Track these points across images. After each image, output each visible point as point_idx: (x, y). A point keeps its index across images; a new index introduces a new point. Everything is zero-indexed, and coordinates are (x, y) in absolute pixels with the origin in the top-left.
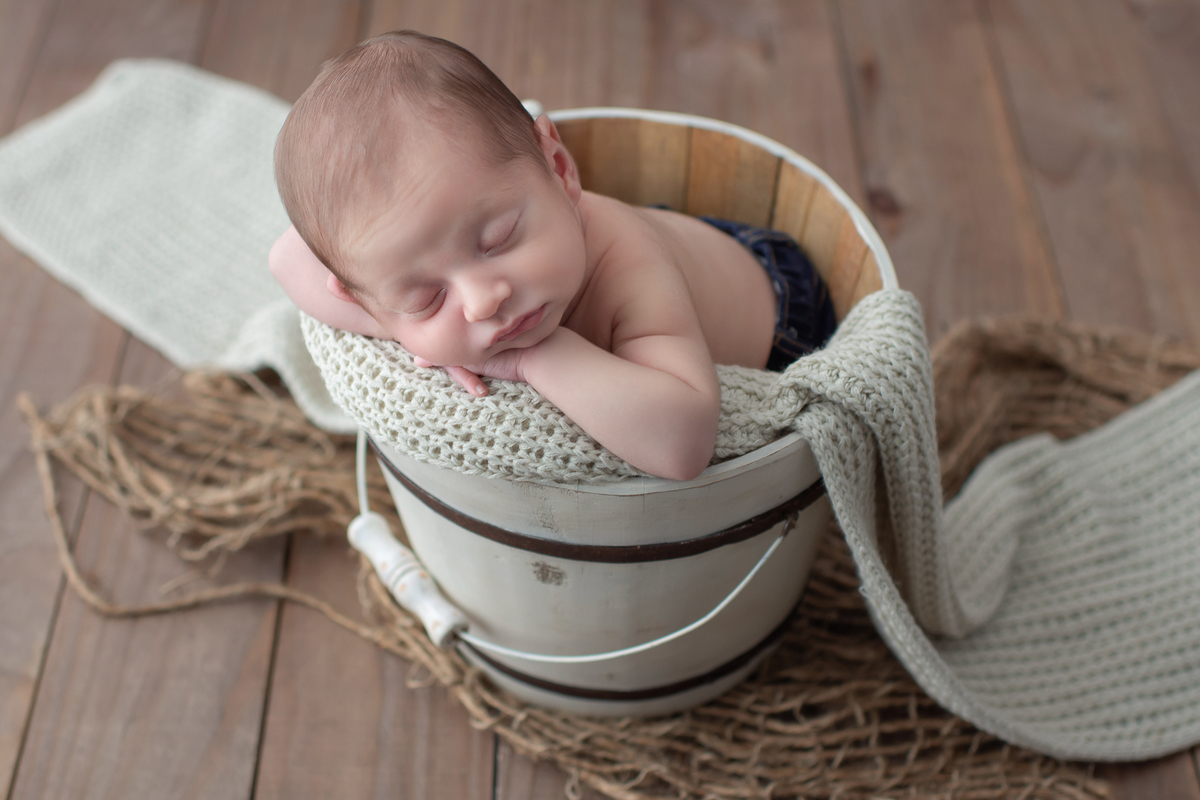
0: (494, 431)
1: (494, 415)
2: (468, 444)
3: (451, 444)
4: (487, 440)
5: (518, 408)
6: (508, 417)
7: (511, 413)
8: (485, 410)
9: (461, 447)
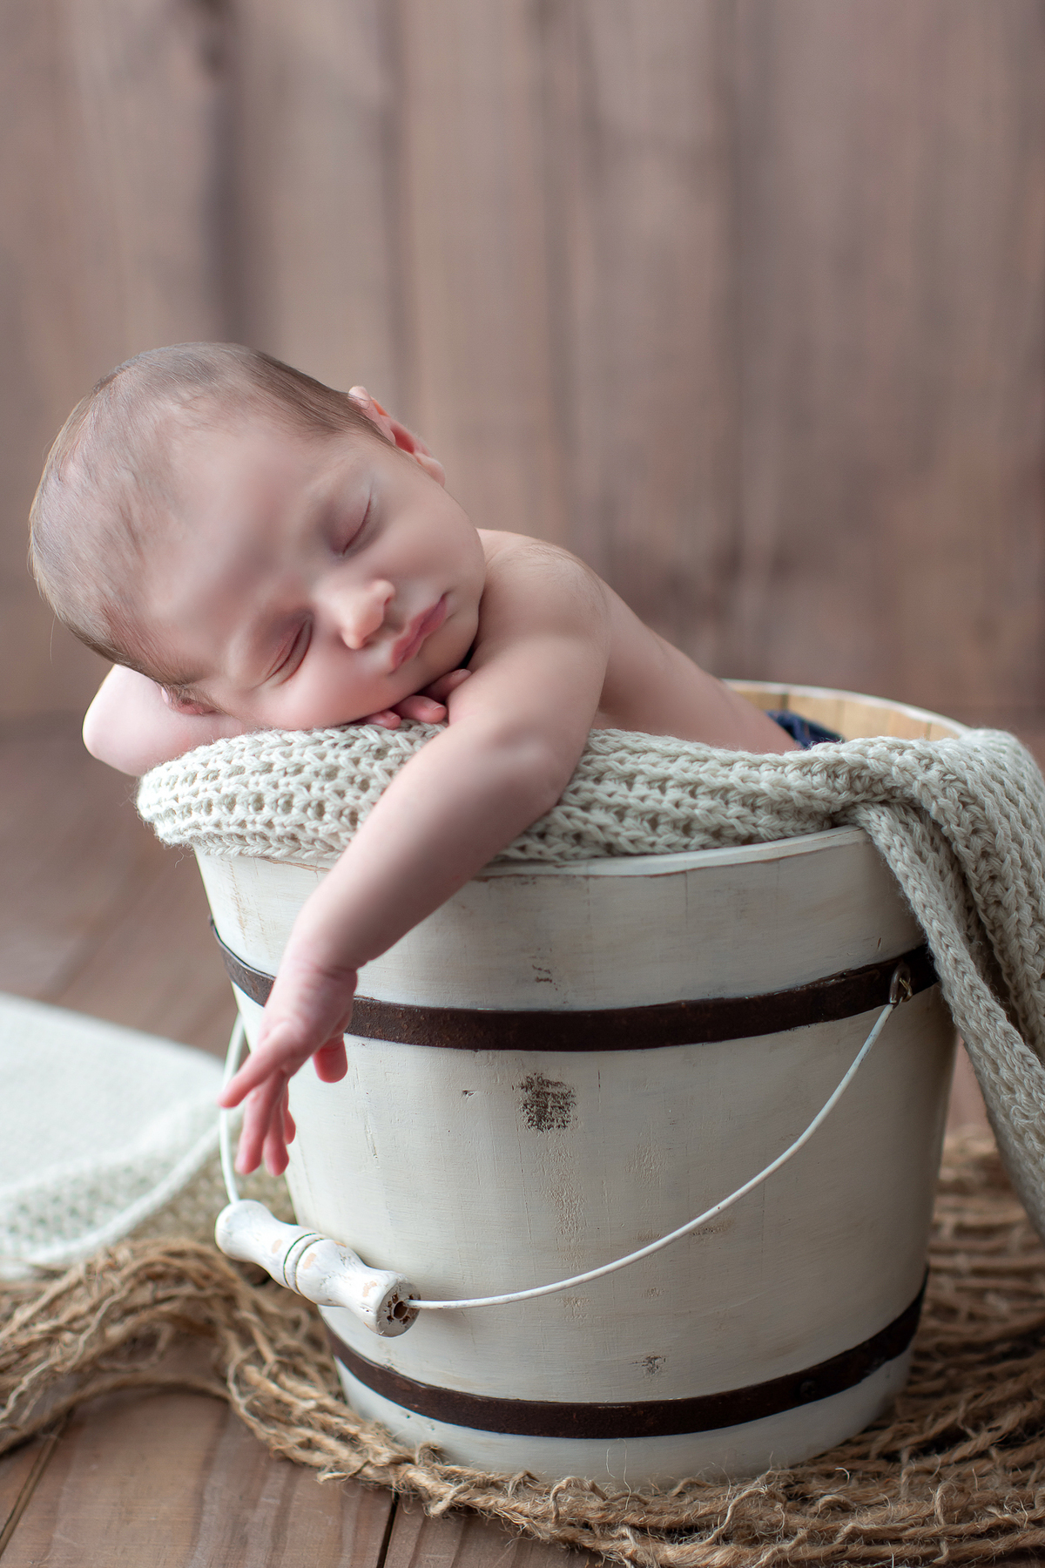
0: (371, 765)
1: (373, 748)
2: (332, 783)
3: (308, 788)
4: (358, 779)
5: (408, 740)
6: (391, 752)
7: (398, 746)
8: (361, 740)
9: (322, 789)
